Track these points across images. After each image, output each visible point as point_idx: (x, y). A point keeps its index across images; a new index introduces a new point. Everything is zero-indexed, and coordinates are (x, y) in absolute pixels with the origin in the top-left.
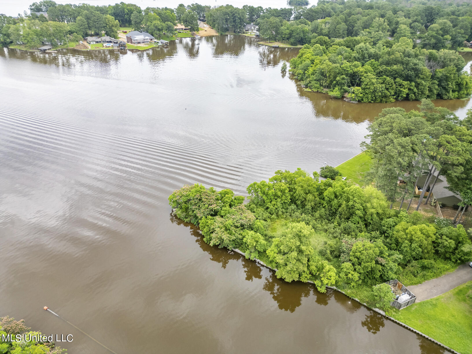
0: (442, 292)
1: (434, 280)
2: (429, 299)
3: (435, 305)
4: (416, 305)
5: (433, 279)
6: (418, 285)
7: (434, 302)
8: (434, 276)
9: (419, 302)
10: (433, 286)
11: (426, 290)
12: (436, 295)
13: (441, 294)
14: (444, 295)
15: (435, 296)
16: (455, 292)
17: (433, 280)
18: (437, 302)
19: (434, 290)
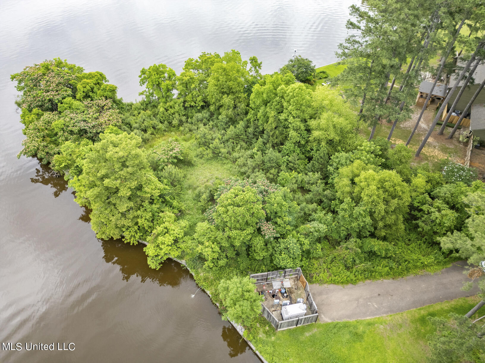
0: (391, 311)
1: (387, 281)
2: (352, 321)
3: (357, 336)
4: (318, 328)
5: (385, 278)
6: (345, 286)
7: (361, 329)
8: (388, 274)
9: (329, 321)
10: (376, 295)
11: (357, 300)
12: (373, 314)
13: (385, 315)
14: (390, 318)
15: (369, 316)
16: (417, 316)
17: (385, 281)
18: (367, 331)
19: (374, 304)
